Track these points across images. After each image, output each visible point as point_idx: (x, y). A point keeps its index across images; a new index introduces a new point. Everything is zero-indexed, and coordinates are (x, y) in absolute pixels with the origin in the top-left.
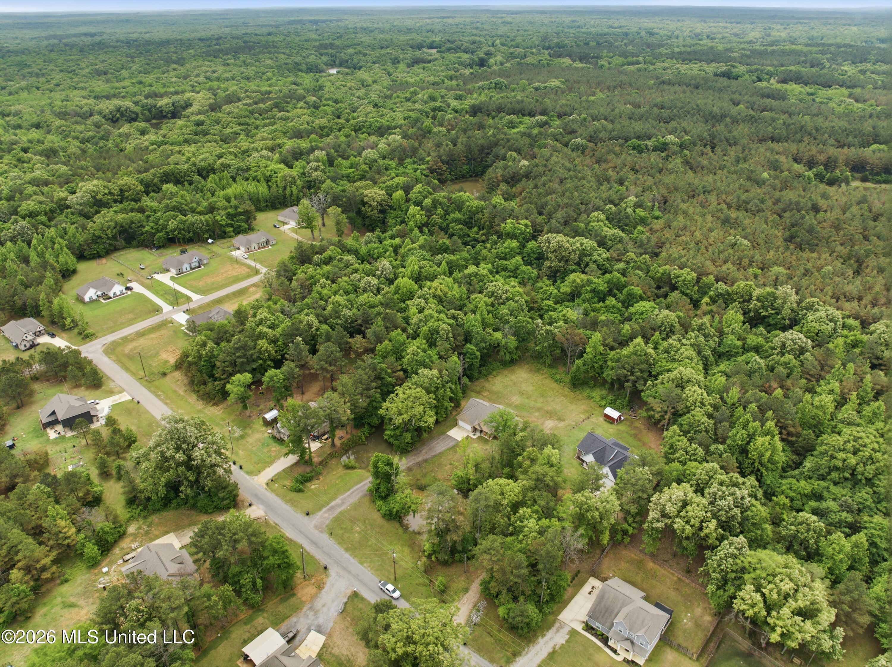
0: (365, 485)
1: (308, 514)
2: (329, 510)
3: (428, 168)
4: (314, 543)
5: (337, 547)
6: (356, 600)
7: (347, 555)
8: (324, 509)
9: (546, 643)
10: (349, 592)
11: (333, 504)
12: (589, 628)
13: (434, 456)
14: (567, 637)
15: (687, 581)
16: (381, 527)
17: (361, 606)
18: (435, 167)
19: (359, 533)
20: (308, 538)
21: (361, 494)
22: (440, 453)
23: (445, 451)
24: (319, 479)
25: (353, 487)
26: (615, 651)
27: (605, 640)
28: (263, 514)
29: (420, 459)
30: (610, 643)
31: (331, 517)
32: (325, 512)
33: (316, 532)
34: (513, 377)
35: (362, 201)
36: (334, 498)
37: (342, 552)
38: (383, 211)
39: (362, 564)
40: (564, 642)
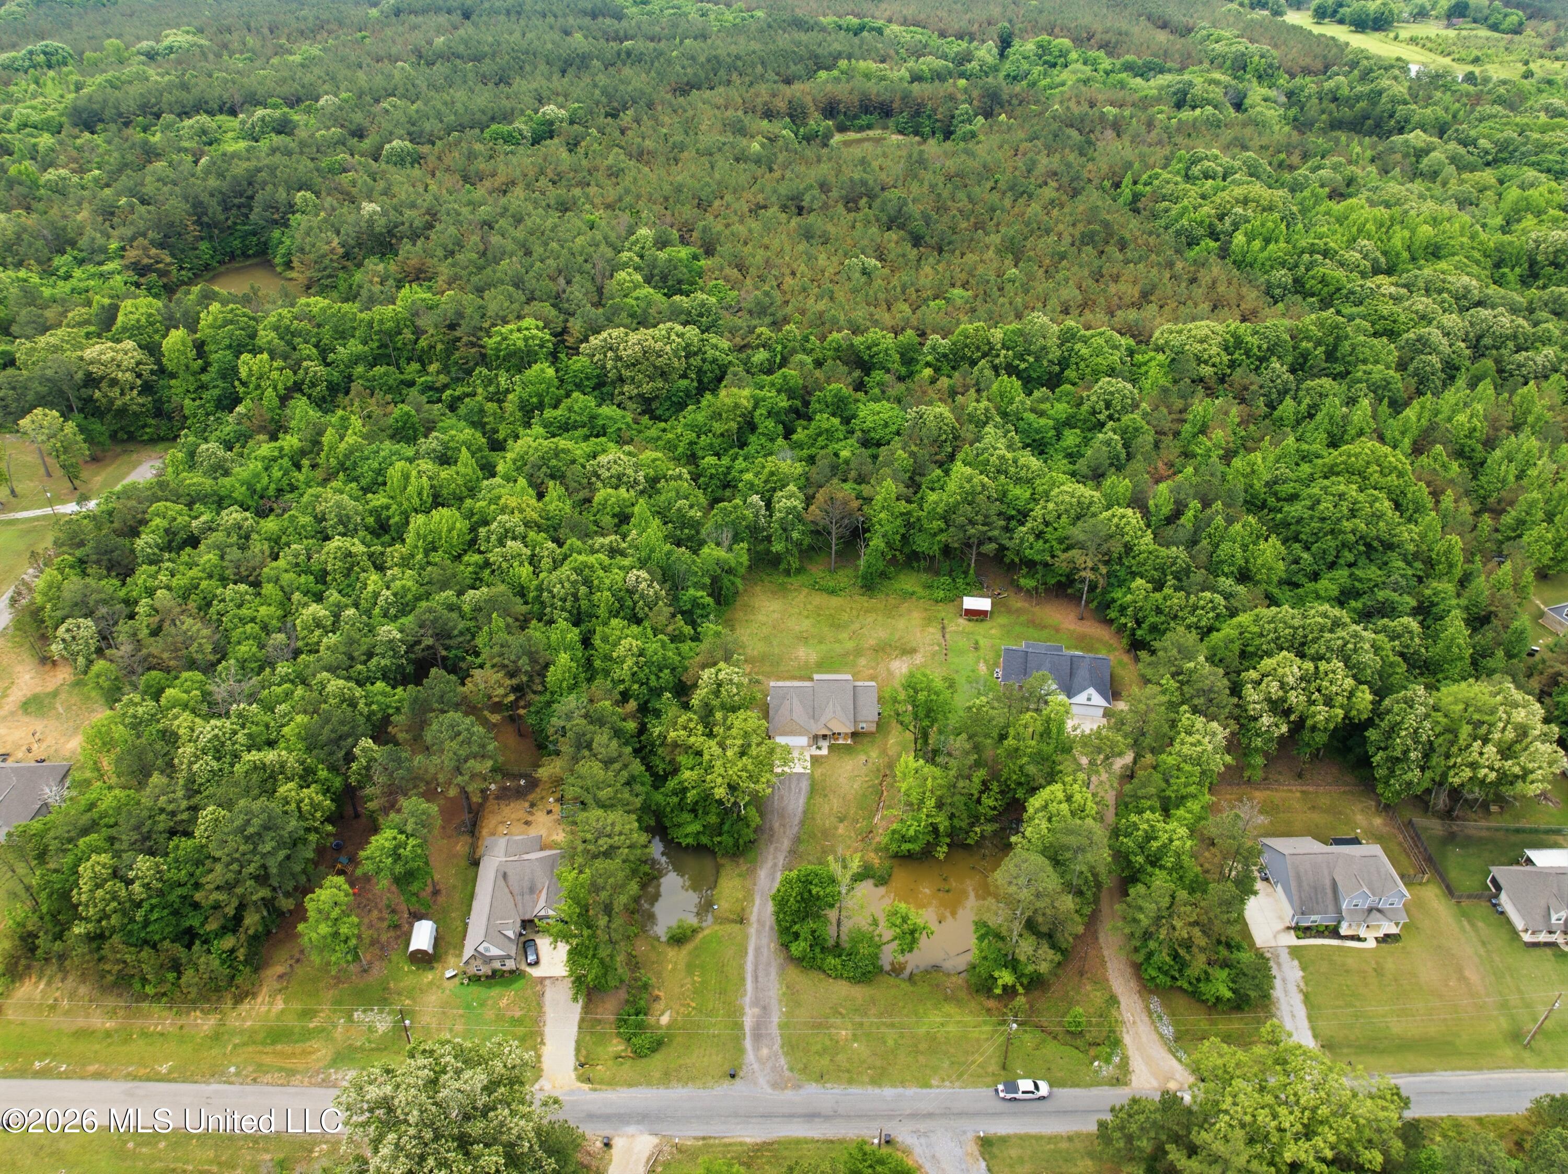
0: (758, 950)
1: (733, 1076)
2: (758, 1037)
3: (127, 267)
4: (811, 1116)
5: (855, 1090)
6: (995, 1150)
7: (888, 1092)
8: (748, 1044)
9: (1286, 992)
10: (973, 1148)
11: (748, 1022)
12: (1304, 931)
13: (802, 823)
14: (1296, 963)
15: (1311, 789)
16: (873, 1001)
17: (1014, 1153)
18: (146, 261)
19: (855, 1037)
20: (791, 1116)
21: (773, 972)
22: (805, 812)
23: (808, 803)
24: (657, 998)
25: (742, 967)
26: (1359, 939)
27: (1334, 933)
28: (655, 1140)
29: (786, 844)
30: (1343, 932)
31: (776, 1047)
32: (757, 1049)
33: (789, 1094)
34: (761, 618)
35: (89, 375)
36: (735, 1013)
37: (873, 1091)
38: (147, 388)
39: (927, 1085)
40: (1301, 973)
